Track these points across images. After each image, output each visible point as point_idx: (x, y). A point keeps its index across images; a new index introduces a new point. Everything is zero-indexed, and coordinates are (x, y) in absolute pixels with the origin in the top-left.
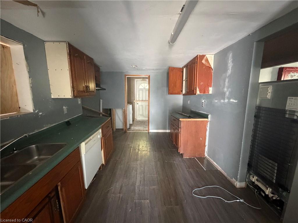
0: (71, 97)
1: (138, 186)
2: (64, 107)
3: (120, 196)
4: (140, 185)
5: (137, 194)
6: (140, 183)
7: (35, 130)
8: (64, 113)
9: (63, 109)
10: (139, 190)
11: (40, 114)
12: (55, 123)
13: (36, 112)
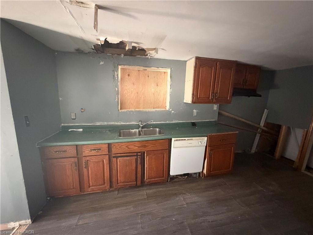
0: (190, 103)
1: (207, 220)
2: (195, 111)
3: (184, 205)
4: (209, 221)
5: (194, 221)
6: (212, 222)
7: (167, 121)
8: (193, 115)
9: (193, 112)
10: (201, 223)
11: (173, 112)
12: (183, 121)
13: (170, 110)
